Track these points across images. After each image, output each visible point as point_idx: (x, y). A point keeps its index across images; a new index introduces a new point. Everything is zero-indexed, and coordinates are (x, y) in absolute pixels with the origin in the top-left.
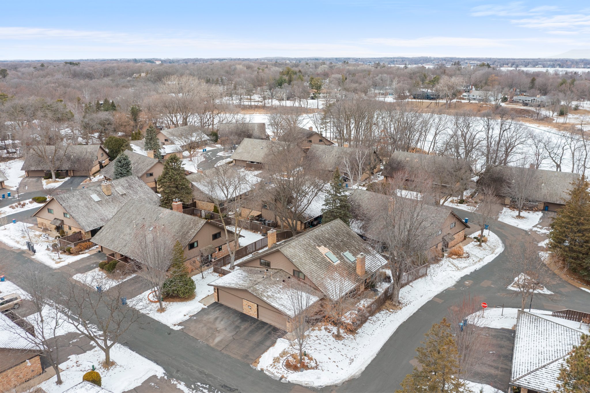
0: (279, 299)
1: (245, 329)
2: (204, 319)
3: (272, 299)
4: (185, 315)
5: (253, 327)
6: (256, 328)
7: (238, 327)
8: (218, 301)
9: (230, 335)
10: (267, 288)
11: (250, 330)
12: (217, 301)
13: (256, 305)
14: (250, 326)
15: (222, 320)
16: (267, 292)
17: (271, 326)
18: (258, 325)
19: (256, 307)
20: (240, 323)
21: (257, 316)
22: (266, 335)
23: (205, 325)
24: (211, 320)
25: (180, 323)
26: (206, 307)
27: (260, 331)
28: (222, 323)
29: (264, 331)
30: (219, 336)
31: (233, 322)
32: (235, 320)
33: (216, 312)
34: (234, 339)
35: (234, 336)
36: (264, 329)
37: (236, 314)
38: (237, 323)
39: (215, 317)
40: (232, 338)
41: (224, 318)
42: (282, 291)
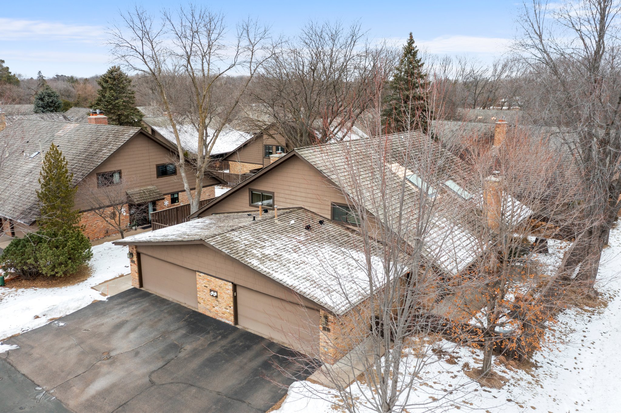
0: (297, 264)
1: (195, 353)
2: (87, 326)
3: (275, 265)
4: (37, 317)
5: (217, 348)
6: (226, 351)
7: (175, 347)
8: (141, 285)
9: (144, 370)
10: (264, 240)
11: (207, 355)
12: (137, 286)
13: (230, 286)
14: (211, 344)
15: (134, 330)
16: (263, 247)
17: (271, 344)
18: (233, 341)
19: (230, 292)
20: (185, 336)
21: (232, 318)
22: (256, 372)
23: (81, 342)
24: (104, 329)
25: (13, 337)
26: (104, 299)
27: (240, 360)
28: (133, 336)
29: (251, 360)
30: (108, 373)
31: (164, 335)
32: (172, 328)
33: (126, 310)
34: (152, 383)
35: (153, 375)
36: (250, 354)
37: (178, 315)
38: (173, 338)
39: (118, 321)
40: (147, 379)
41: (141, 324)
42: (303, 249)
